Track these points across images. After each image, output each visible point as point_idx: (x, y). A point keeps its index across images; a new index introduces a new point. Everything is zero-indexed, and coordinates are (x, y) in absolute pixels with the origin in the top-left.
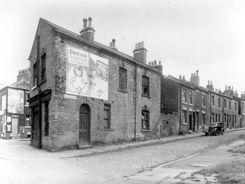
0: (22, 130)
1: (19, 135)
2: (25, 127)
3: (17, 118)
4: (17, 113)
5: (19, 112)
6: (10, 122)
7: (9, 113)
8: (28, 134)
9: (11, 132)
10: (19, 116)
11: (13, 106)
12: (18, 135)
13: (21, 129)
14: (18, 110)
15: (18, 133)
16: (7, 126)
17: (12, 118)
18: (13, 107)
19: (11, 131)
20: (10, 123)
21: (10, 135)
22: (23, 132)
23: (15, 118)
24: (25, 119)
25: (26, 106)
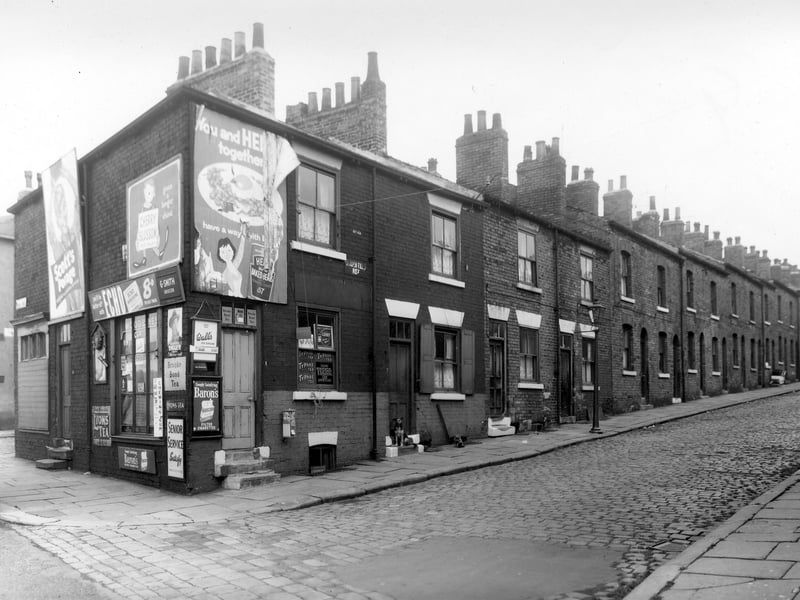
0: (282, 422)
1: (265, 451)
2: (299, 395)
3: (252, 330)
4: (252, 297)
5: (260, 290)
6: (213, 358)
7: (204, 294)
8: (312, 443)
9: (215, 437)
10: (262, 320)
11: (224, 242)
12: (257, 455)
13: (277, 412)
14: (254, 272)
15: (259, 440)
16: (198, 393)
17: (224, 329)
18: (226, 252)
19: (221, 425)
20: (211, 365)
21: (213, 459)
22: (287, 431)
23: (237, 335)
24: (294, 340)
25: (296, 245)
